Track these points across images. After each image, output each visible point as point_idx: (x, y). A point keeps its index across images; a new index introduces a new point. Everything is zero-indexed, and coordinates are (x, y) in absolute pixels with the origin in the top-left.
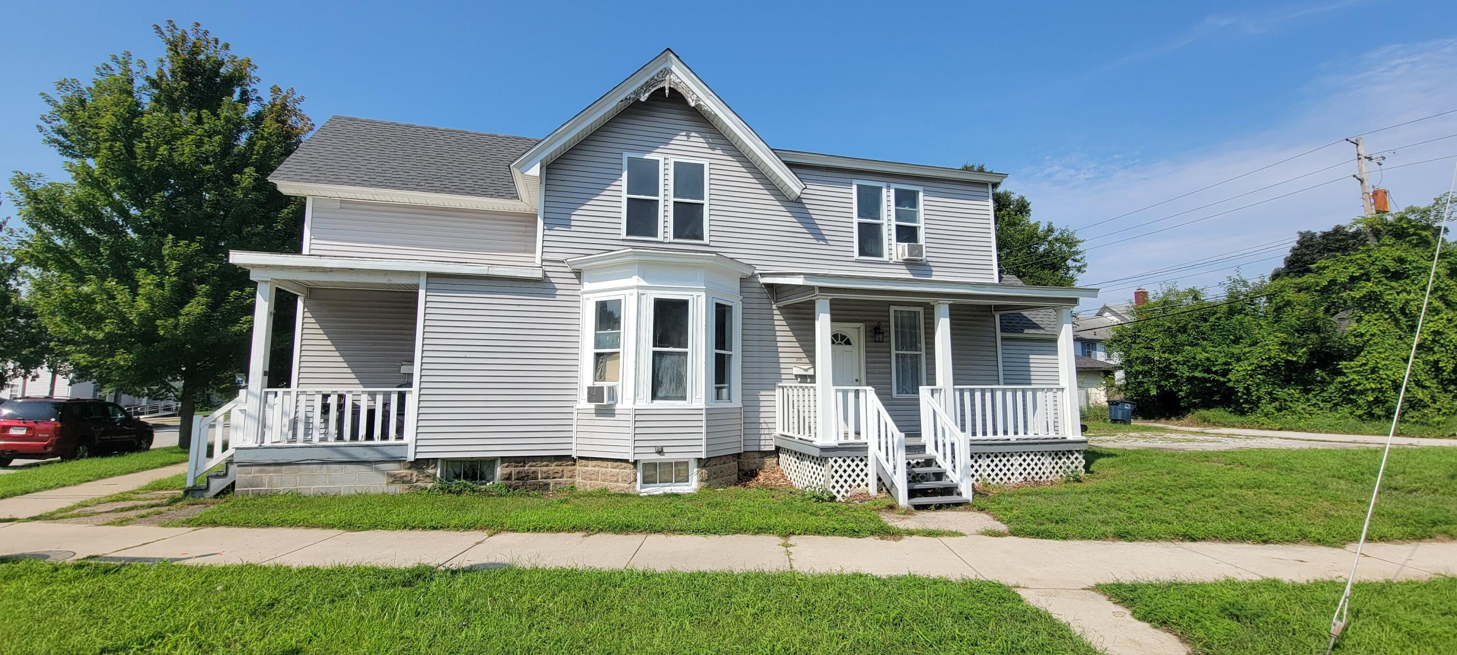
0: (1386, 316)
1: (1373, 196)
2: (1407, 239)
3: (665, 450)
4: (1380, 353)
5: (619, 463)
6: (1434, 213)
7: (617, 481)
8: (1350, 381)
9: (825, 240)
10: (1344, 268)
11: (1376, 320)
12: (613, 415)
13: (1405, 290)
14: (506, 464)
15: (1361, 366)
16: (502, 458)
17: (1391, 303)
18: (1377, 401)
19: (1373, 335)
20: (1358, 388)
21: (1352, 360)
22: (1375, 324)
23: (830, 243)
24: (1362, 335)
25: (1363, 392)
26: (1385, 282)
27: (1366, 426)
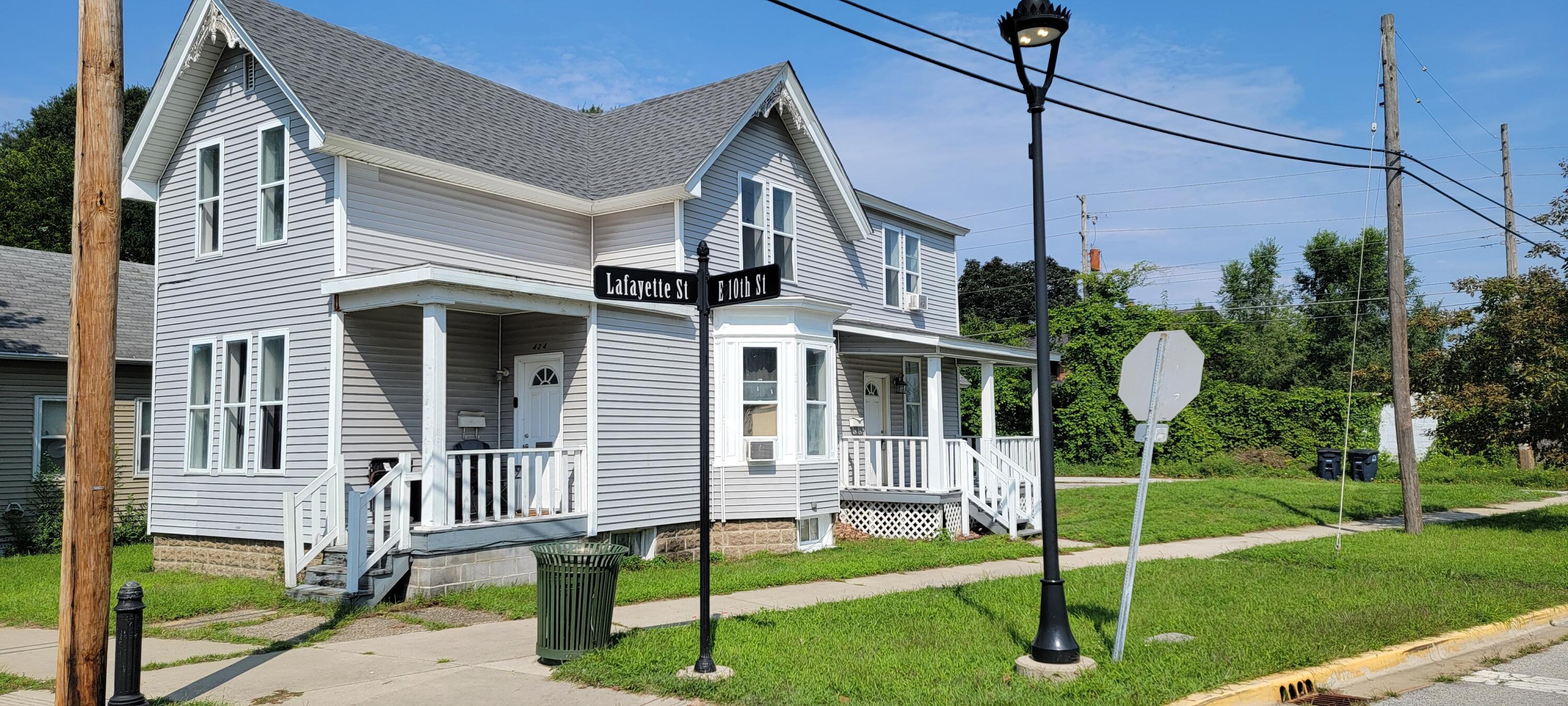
0: (1093, 368)
1: (1090, 254)
2: (1111, 299)
3: (819, 506)
4: (1088, 401)
5: (779, 523)
6: (1131, 278)
7: (778, 542)
8: (1064, 427)
9: (866, 286)
10: (1066, 319)
11: (1086, 370)
12: (774, 472)
13: (1107, 345)
14: (662, 534)
15: (1073, 413)
16: (658, 527)
17: (1097, 356)
18: (1084, 446)
19: (1084, 385)
20: (1071, 433)
21: (1065, 407)
22: (1085, 375)
23: (870, 289)
24: (1076, 384)
25: (1073, 438)
26: (1095, 336)
27: (1076, 468)
